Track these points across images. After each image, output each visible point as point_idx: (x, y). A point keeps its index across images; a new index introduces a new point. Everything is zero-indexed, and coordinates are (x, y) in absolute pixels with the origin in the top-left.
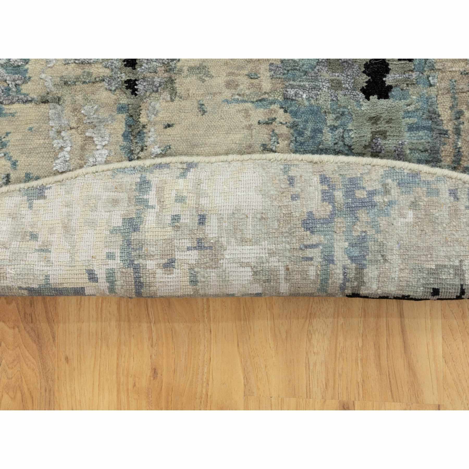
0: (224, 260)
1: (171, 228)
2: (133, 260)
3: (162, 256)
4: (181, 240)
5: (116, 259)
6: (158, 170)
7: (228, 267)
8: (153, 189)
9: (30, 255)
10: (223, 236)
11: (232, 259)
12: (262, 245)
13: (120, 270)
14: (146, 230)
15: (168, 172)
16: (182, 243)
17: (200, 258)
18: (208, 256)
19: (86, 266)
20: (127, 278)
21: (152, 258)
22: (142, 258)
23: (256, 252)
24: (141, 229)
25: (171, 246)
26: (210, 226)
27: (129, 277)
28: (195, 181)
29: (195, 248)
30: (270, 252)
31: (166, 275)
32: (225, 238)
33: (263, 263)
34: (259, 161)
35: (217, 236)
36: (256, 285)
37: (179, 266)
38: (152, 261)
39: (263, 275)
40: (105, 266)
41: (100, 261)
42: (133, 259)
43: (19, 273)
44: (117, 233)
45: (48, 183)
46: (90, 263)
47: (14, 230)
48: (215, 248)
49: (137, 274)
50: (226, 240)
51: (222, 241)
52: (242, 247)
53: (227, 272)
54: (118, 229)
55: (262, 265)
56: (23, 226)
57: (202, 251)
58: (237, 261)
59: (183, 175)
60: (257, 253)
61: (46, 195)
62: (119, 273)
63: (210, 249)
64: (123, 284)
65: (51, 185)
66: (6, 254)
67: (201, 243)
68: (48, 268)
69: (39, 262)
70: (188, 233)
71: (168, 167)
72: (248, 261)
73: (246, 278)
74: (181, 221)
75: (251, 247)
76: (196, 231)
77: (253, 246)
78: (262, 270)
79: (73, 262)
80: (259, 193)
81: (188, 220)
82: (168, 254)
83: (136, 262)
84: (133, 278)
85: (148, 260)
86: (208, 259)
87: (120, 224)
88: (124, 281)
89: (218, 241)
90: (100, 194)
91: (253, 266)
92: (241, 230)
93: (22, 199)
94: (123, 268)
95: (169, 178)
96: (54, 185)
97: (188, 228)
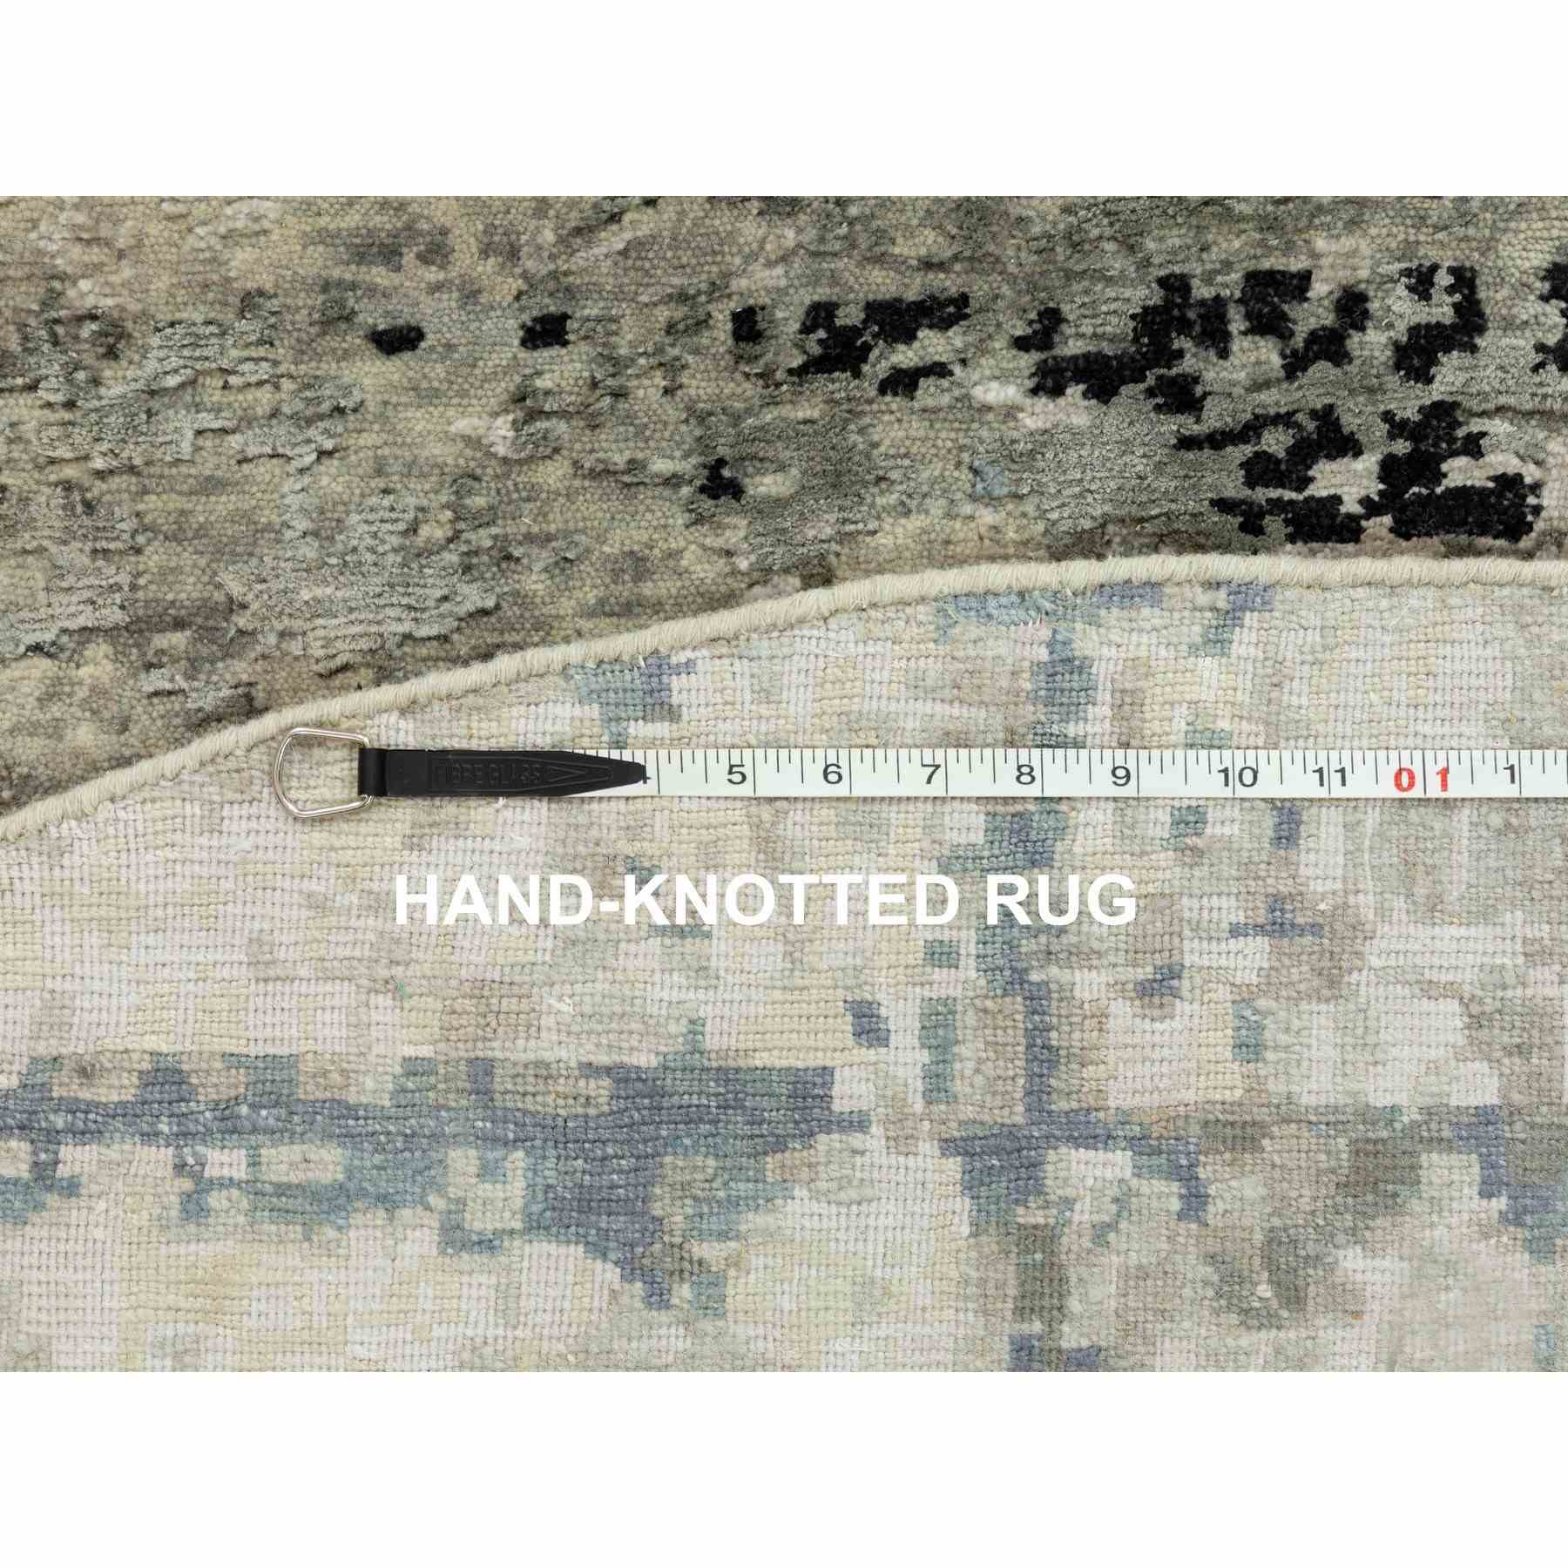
0: (1365, 972)
1: (1171, 853)
2: (1026, 970)
3: (1134, 956)
4: (1205, 899)
5: (962, 963)
6: (1115, 611)
7: (1377, 1000)
8: (1099, 698)
9: (633, 948)
10: (1361, 887)
11: (1392, 972)
12: (1503, 925)
13: (977, 1002)
14: (1078, 864)
15: (1157, 622)
16: (1211, 909)
17: (1277, 964)
18: (1304, 957)
19: (846, 988)
20: (999, 1032)
21: (1095, 962)
22: (1057, 960)
23: (1480, 948)
24: (1057, 857)
25: (1167, 919)
26: (1317, 852)
27: (1005, 1029)
28: (1260, 671)
29: (1260, 929)
30: (1529, 949)
31: (1147, 1020)
32: (1371, 897)
33: (1504, 987)
34: (1506, 591)
35: (1339, 886)
36: (1477, 1064)
37: (1198, 992)
38: (1094, 973)
39: (1503, 1029)
40: (918, 989)
41: (901, 970)
42: (1025, 965)
43: (588, 1009)
44: (965, 870)
45: (677, 644)
46: (863, 977)
47: (560, 850)
48: (1333, 931)
49: (1037, 1018)
50: (1372, 904)
51: (1357, 907)
52: (1429, 931)
53: (1372, 1013)
54: (970, 854)
55: (1500, 994)
56: (594, 833)
57: (1286, 941)
58: (1411, 977)
59: (1216, 642)
60: (1485, 953)
61: (675, 701)
62: (971, 1012)
63: (1313, 934)
64: (984, 1055)
65: (689, 654)
66: (540, 945)
67: (1282, 910)
68: (701, 994)
69: (667, 975)
70: (1234, 873)
71: (1156, 603)
72: (1450, 977)
73: (1441, 1038)
74: (1208, 831)
75: (1463, 931)
76: (1263, 866)
77: (1473, 929)
78: (1500, 1012)
79: (797, 973)
80: (1500, 732)
81: (1236, 826)
82: (1158, 947)
83: (1034, 977)
84: (1021, 1032)
85: (1081, 968)
86: (1305, 968)
87: (979, 838)
88: (987, 1043)
89: (1346, 905)
90: (893, 706)
91: (1467, 996)
92: (1430, 870)
93: (577, 711)
94: (986, 997)
95: (1163, 652)
96: (705, 652)
97: (1235, 859)
